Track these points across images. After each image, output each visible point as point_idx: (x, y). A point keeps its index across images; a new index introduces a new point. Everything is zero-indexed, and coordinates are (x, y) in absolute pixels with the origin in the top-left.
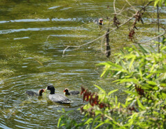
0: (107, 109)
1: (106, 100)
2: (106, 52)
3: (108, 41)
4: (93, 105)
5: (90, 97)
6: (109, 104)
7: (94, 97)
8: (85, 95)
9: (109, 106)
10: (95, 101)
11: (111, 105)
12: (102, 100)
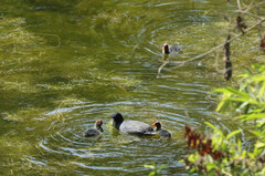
0: (225, 161)
1: (223, 146)
2: (224, 71)
3: (228, 54)
4: (202, 155)
5: (198, 142)
6: (228, 153)
7: (205, 142)
8: (191, 138)
9: (229, 155)
10: (206, 148)
11: (232, 155)
12: (217, 148)
